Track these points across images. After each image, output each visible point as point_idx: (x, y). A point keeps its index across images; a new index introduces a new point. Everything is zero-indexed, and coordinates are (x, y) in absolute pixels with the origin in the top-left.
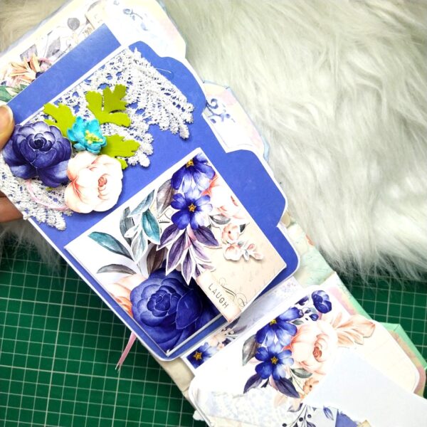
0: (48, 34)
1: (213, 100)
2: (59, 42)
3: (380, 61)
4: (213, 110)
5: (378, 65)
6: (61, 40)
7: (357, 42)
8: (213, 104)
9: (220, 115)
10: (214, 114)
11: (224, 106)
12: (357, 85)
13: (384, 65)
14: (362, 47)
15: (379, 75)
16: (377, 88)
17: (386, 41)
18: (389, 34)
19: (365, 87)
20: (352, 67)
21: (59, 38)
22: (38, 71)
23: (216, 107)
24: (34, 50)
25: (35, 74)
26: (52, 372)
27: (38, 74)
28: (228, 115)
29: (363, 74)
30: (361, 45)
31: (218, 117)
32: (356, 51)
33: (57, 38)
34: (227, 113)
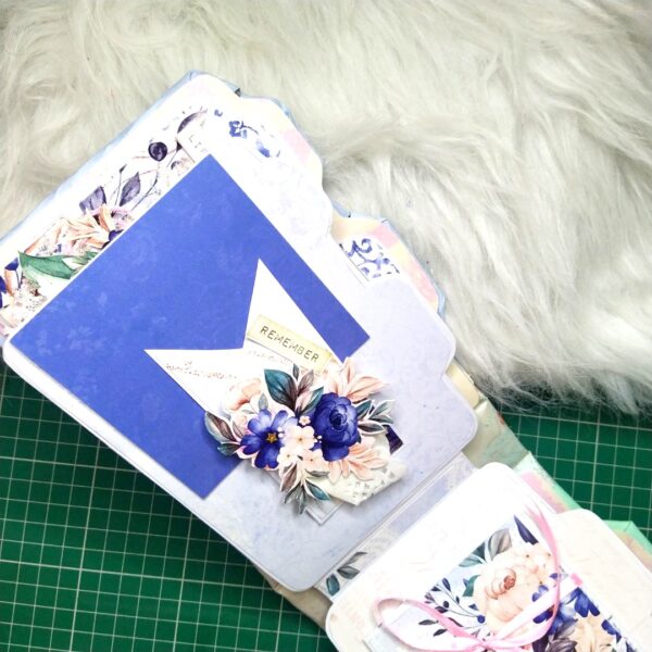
0: (121, 170)
1: (364, 241)
2: (139, 181)
4: (364, 255)
6: (141, 177)
8: (365, 246)
9: (374, 262)
10: (366, 261)
11: (381, 248)
21: (137, 175)
22: (111, 229)
23: (369, 250)
24: (100, 193)
25: (107, 234)
26: (81, 570)
27: (112, 234)
28: (386, 260)
31: (373, 264)
33: (134, 174)
34: (384, 257)
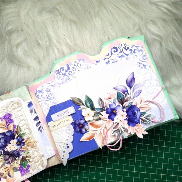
3: (162, 28)
5: (161, 30)
7: (152, 20)
12: (152, 38)
13: (163, 30)
14: (154, 23)
15: (161, 34)
16: (160, 40)
17: (164, 20)
18: (166, 17)
19: (155, 39)
20: (149, 31)
29: (154, 34)
30: (153, 22)
32: (151, 24)
